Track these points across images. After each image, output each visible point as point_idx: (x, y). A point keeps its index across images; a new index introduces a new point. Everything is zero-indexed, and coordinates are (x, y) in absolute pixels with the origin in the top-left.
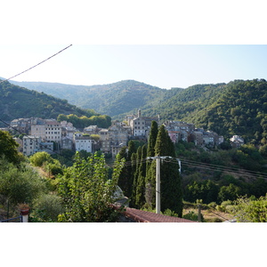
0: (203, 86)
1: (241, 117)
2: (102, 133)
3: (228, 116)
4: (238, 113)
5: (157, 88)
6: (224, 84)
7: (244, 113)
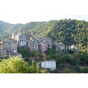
1: (64, 37)
3: (58, 36)
5: (8, 23)
6: (46, 22)
7: (65, 35)
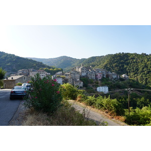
0: (95, 57)
2: (66, 75)
3: (112, 67)
4: (116, 66)
7: (119, 66)
